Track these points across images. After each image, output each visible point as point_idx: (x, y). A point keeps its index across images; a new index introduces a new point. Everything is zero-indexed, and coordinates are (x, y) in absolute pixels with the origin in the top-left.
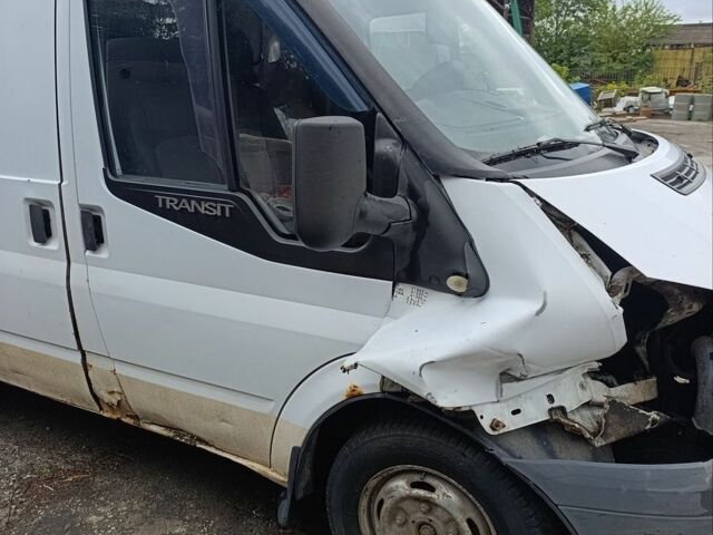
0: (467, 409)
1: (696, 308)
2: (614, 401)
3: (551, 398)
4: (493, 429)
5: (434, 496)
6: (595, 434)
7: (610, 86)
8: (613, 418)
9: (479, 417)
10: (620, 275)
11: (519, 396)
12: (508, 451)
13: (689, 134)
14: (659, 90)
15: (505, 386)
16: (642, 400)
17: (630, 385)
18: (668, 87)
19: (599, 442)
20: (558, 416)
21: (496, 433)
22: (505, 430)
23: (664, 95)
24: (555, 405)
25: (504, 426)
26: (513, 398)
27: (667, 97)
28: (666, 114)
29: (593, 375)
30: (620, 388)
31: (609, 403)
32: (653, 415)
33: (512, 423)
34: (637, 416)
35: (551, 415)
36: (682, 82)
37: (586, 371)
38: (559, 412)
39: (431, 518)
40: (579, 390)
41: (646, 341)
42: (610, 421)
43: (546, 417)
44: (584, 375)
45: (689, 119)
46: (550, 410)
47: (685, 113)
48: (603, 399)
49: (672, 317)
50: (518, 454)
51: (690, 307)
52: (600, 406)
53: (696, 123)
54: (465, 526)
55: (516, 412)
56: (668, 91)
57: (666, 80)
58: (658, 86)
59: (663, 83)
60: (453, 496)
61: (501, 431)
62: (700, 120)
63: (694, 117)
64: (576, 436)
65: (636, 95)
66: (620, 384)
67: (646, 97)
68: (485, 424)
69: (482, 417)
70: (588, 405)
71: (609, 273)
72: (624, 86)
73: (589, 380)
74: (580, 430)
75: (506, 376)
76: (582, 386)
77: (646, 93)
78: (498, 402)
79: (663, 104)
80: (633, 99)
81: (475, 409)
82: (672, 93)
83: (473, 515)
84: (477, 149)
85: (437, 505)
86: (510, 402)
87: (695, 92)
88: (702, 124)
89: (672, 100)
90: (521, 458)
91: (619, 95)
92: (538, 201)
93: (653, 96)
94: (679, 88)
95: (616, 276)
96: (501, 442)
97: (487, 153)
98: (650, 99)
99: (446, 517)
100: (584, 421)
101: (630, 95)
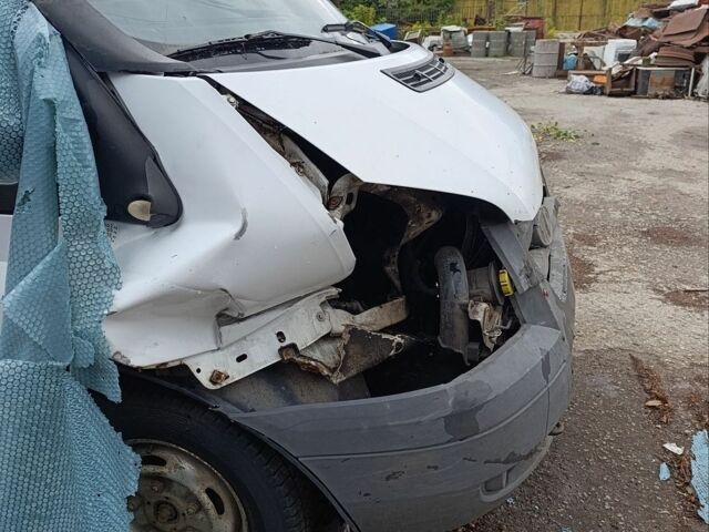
0: (177, 363)
1: (435, 216)
2: (355, 330)
3: (281, 336)
4: (214, 383)
5: (165, 470)
6: (333, 370)
7: (415, 26)
8: (354, 349)
9: (194, 370)
10: (340, 184)
11: (244, 338)
12: (238, 405)
13: (487, 69)
14: (458, 29)
15: (225, 329)
16: (388, 324)
17: (376, 309)
18: (466, 26)
19: (337, 379)
20: (291, 355)
21: (219, 387)
22: (229, 381)
23: (462, 34)
24: (287, 343)
25: (227, 377)
26: (236, 342)
27: (466, 35)
28: (466, 51)
29: (334, 303)
30: (365, 314)
31: (349, 333)
32: (397, 339)
33: (237, 372)
34: (380, 343)
35: (281, 355)
36: (479, 21)
37: (323, 299)
38: (291, 352)
39: (168, 495)
40: (316, 322)
41: (396, 260)
42: (351, 353)
43: (277, 359)
44: (322, 304)
45: (487, 56)
46: (281, 350)
47: (482, 49)
48: (342, 329)
49: (414, 230)
50: (249, 407)
51: (429, 216)
52: (339, 336)
53: (493, 59)
54: (205, 498)
55: (241, 358)
56: (466, 30)
57: (465, 20)
58: (458, 25)
59: (462, 23)
60: (188, 467)
61: (224, 384)
62: (496, 56)
63: (491, 53)
64: (314, 375)
65: (439, 34)
66: (366, 309)
67: (447, 35)
68: (204, 378)
69: (199, 371)
70: (329, 337)
71: (326, 182)
72: (429, 26)
73: (329, 309)
74: (316, 368)
75: (224, 318)
76: (320, 318)
77: (446, 31)
78: (218, 349)
79: (462, 42)
80: (435, 38)
81: (187, 362)
82: (470, 32)
83: (212, 484)
84: (161, 41)
85: (171, 481)
86: (233, 348)
87: (490, 29)
88: (497, 60)
89: (470, 38)
90: (253, 410)
91: (424, 35)
92: (233, 99)
93: (453, 35)
94: (478, 27)
95: (336, 186)
96: (228, 396)
97: (175, 46)
98: (451, 37)
99: (184, 492)
100: (325, 356)
101: (434, 34)
